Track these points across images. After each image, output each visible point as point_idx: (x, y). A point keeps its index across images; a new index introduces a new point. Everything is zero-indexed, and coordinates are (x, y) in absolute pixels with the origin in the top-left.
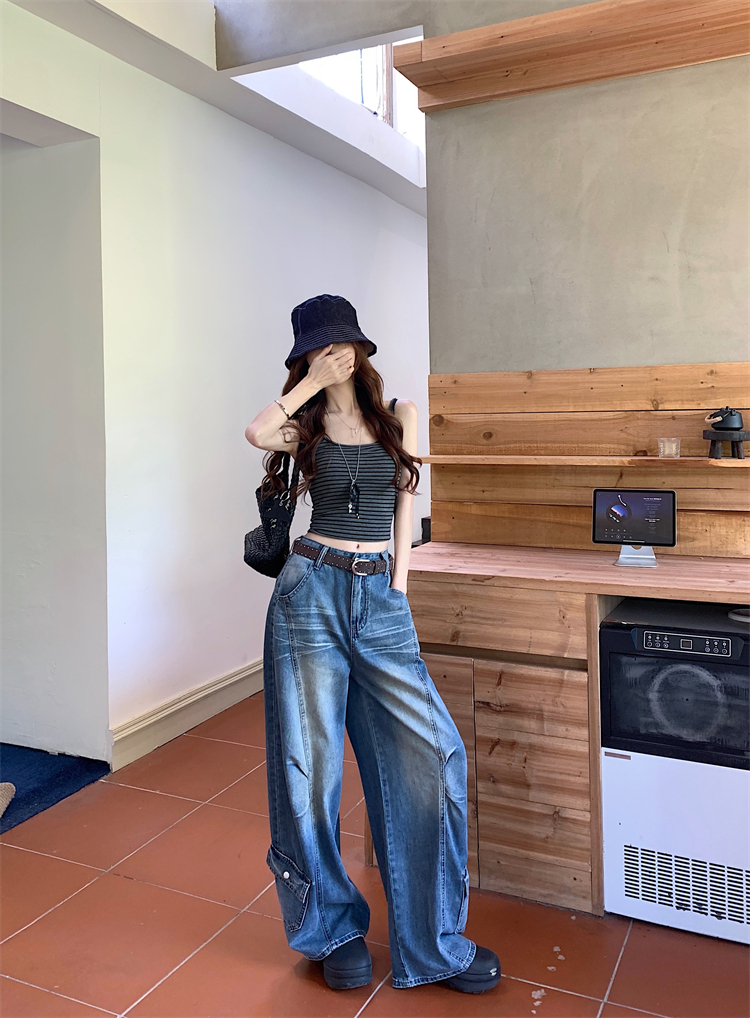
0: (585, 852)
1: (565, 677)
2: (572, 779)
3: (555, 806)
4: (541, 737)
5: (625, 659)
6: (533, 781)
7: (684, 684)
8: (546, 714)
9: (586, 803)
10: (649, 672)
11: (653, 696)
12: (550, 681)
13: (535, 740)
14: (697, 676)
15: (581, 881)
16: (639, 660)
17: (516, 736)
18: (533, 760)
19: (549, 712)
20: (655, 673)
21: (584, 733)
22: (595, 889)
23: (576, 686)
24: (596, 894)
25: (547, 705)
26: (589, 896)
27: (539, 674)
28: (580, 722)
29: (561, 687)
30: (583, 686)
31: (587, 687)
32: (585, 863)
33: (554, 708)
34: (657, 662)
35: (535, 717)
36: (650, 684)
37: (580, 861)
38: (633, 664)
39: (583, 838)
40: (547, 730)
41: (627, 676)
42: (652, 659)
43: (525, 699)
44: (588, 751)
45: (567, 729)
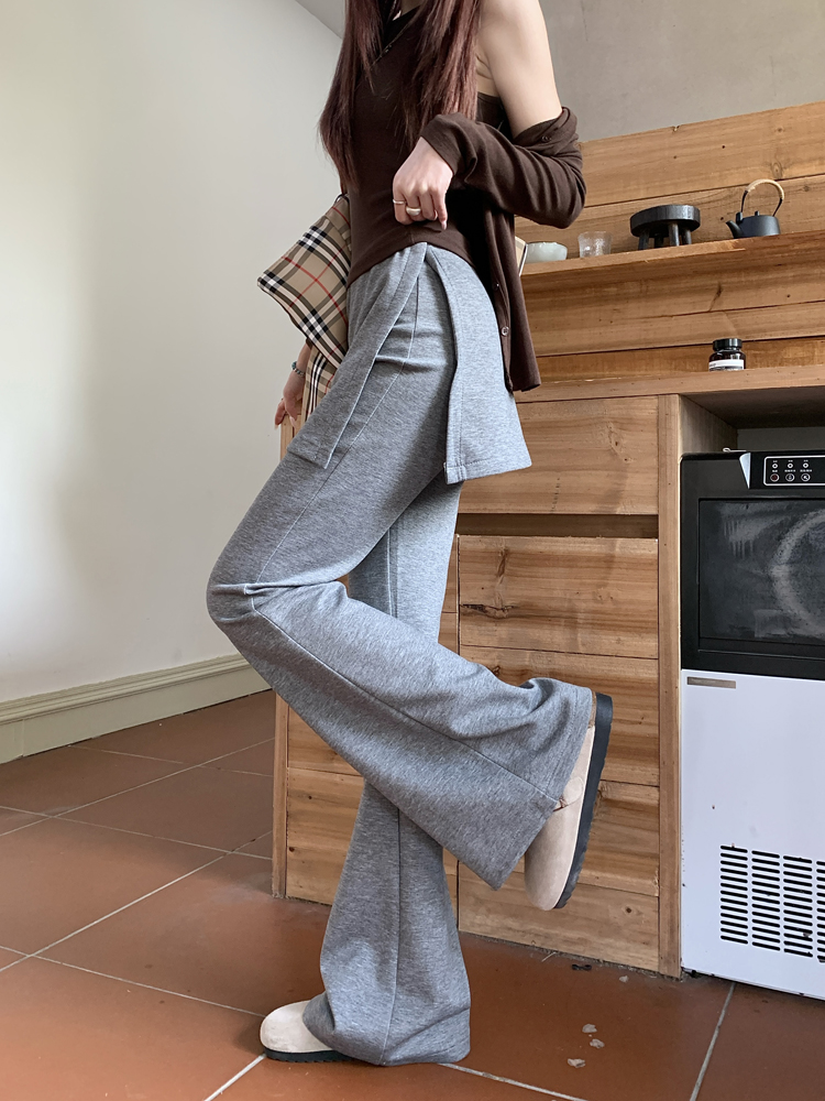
0: (646, 861)
1: (617, 549)
2: (628, 729)
4: (573, 658)
5: (727, 509)
8: (580, 615)
9: (649, 772)
10: (774, 527)
11: (780, 571)
12: (589, 559)
13: (562, 664)
15: (639, 913)
16: (755, 507)
17: (528, 660)
19: (586, 612)
20: (783, 529)
21: (649, 644)
22: (665, 926)
23: (636, 564)
24: (666, 936)
25: (585, 601)
26: (655, 940)
27: (570, 549)
28: (643, 625)
29: (609, 568)
30: (651, 564)
31: (657, 564)
32: (650, 882)
33: (596, 605)
34: (789, 508)
35: (563, 623)
36: (776, 549)
37: (640, 877)
38: (743, 516)
39: (645, 834)
40: (583, 645)
41: (730, 540)
42: (779, 503)
43: (545, 594)
44: (656, 676)
45: (619, 640)
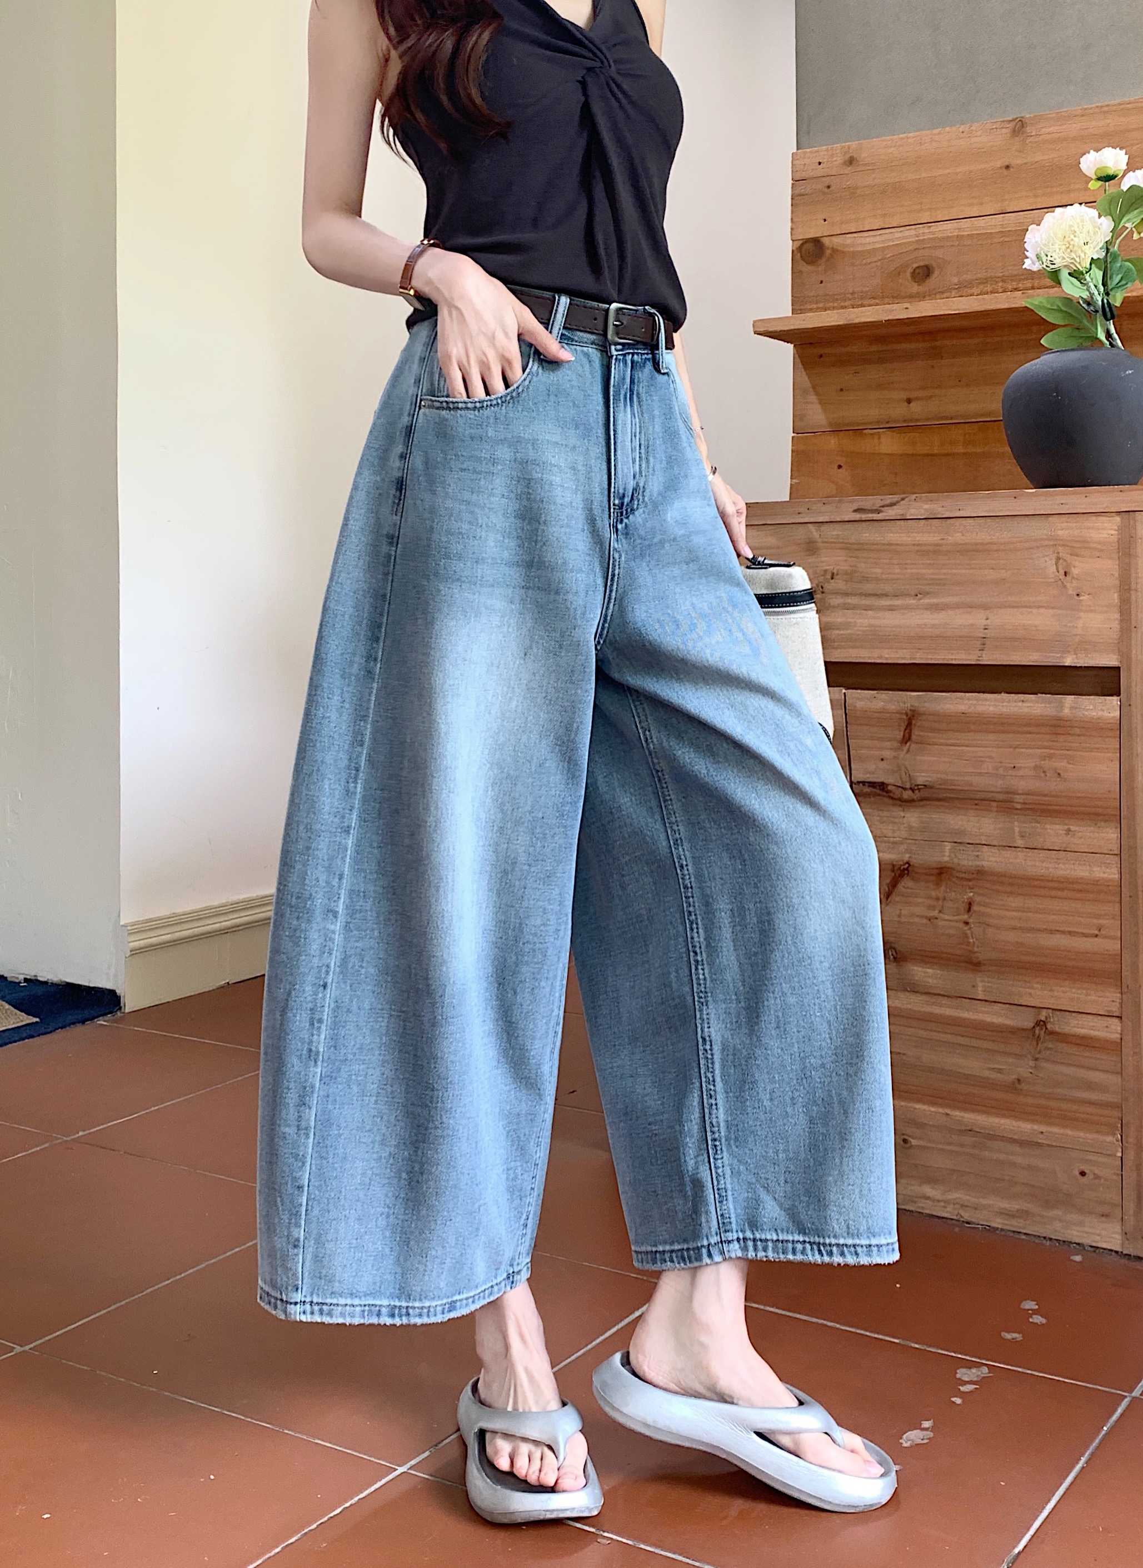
1: (1065, 713)
2: (1078, 943)
3: (1040, 1009)
4: (1008, 853)
6: (983, 954)
8: (1018, 798)
9: (1107, 999)
12: (1030, 723)
13: (991, 860)
15: (1096, 1177)
17: (945, 855)
18: (986, 905)
19: (1026, 794)
21: (1106, 836)
23: (1091, 730)
25: (1023, 778)
26: (1117, 1213)
27: (1003, 709)
28: (1100, 812)
29: (1060, 735)
30: (1110, 730)
31: (1120, 729)
33: (1037, 785)
35: (993, 808)
39: (1101, 1077)
40: (1021, 836)
43: (968, 769)
44: (1117, 876)
45: (1069, 830)
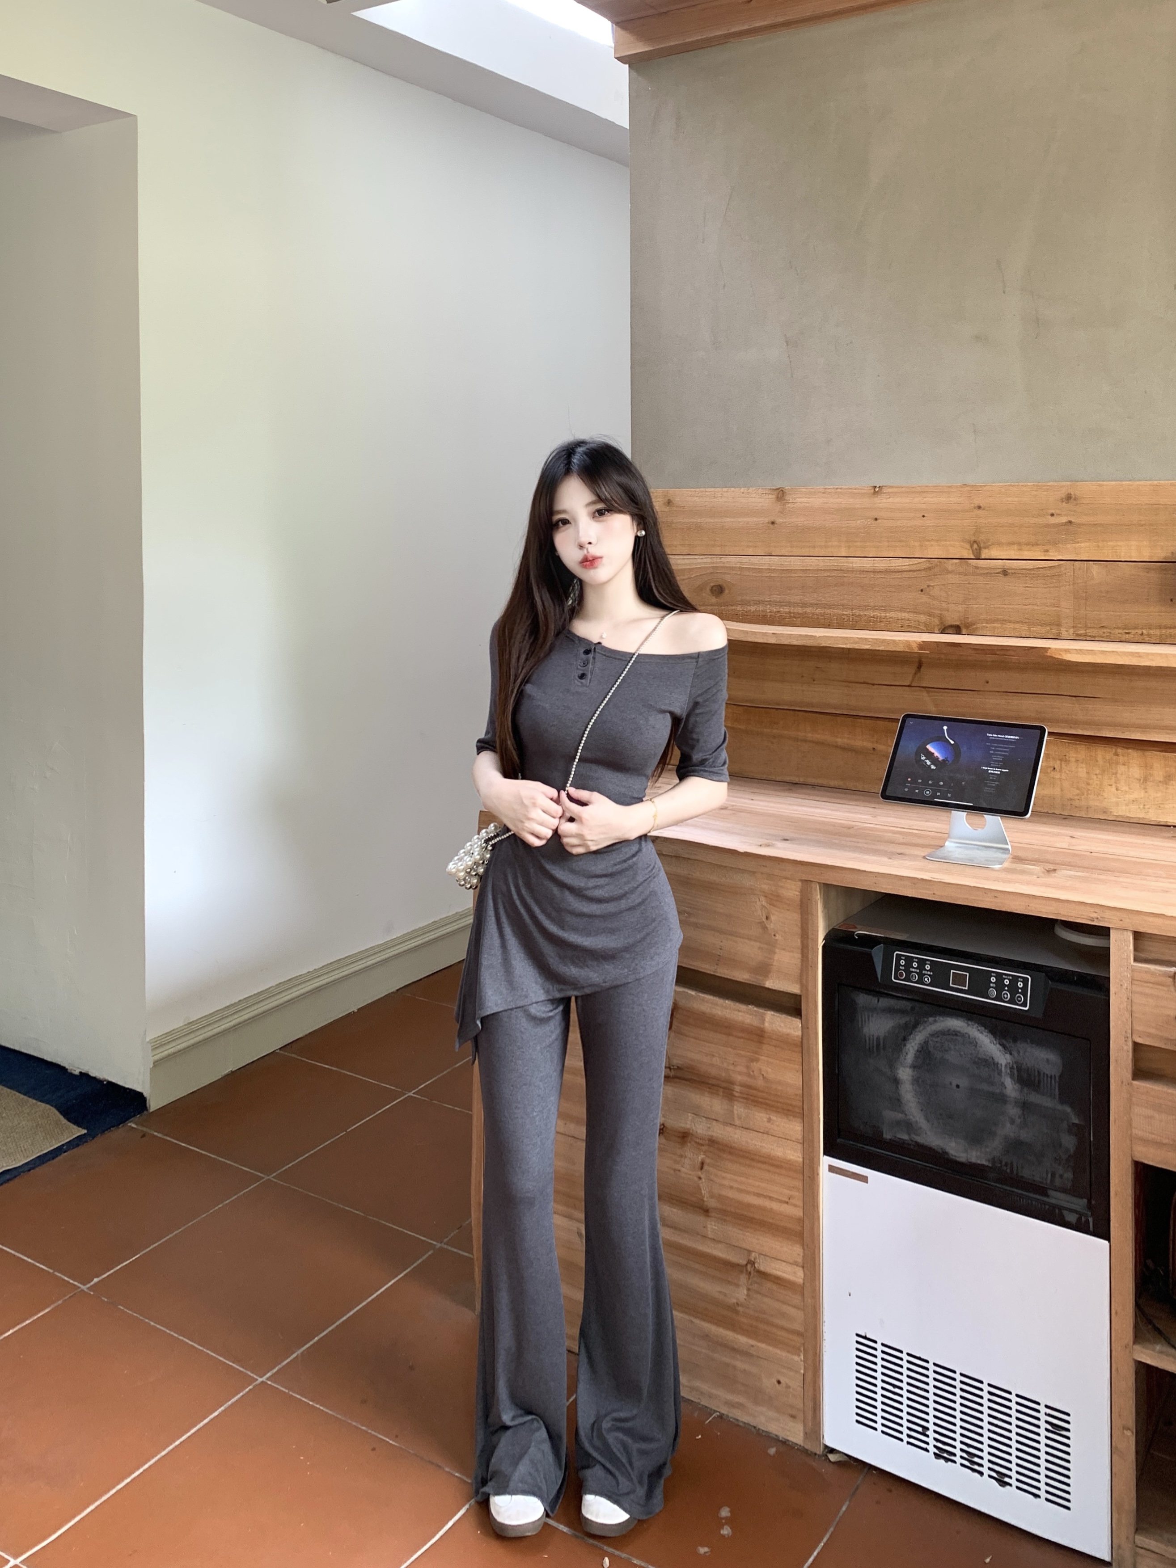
0: (795, 1338)
1: (767, 1024)
2: (775, 1206)
3: (750, 1252)
4: (729, 1129)
5: (862, 999)
7: (952, 1057)
8: (737, 1088)
9: (795, 1251)
10: (900, 1027)
11: (905, 1074)
12: (743, 1029)
13: (719, 1132)
14: (974, 1043)
15: (788, 1387)
16: (885, 1002)
17: (691, 1123)
18: (714, 1166)
19: (741, 1085)
20: (908, 1030)
21: (795, 1128)
22: (810, 1404)
23: (783, 1042)
24: (810, 1413)
25: (740, 1073)
26: (800, 1415)
27: (728, 1016)
28: (790, 1108)
29: (761, 1043)
30: (796, 1045)
31: (802, 1046)
32: (796, 1358)
33: (749, 1080)
34: (913, 1009)
35: (721, 1093)
36: (901, 1050)
37: (788, 1352)
38: (875, 1009)
39: (792, 1311)
40: (740, 1118)
41: (864, 1031)
42: (904, 1002)
43: (706, 1059)
44: (802, 1159)
45: (771, 1119)
